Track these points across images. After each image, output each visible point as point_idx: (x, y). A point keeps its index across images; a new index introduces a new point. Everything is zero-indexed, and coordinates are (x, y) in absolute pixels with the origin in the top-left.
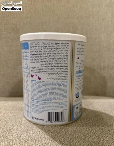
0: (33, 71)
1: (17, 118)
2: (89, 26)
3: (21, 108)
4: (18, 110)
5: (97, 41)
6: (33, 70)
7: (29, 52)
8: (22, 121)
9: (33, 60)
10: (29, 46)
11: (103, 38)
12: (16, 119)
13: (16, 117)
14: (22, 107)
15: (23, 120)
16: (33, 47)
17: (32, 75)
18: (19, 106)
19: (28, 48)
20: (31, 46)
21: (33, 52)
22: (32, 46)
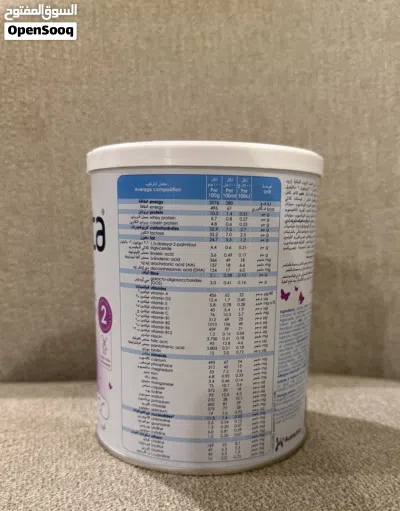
0: (289, 279)
1: (40, 460)
2: (312, 109)
3: (54, 422)
4: (42, 431)
5: (344, 168)
6: (290, 274)
7: (279, 214)
8: (57, 469)
9: (293, 240)
10: (284, 190)
11: (364, 158)
12: (34, 464)
13: (36, 455)
14: (57, 419)
15: (63, 466)
16: (295, 196)
17: (286, 292)
18: (49, 414)
19: (279, 200)
20: (289, 193)
21: (294, 213)
22: (293, 191)
